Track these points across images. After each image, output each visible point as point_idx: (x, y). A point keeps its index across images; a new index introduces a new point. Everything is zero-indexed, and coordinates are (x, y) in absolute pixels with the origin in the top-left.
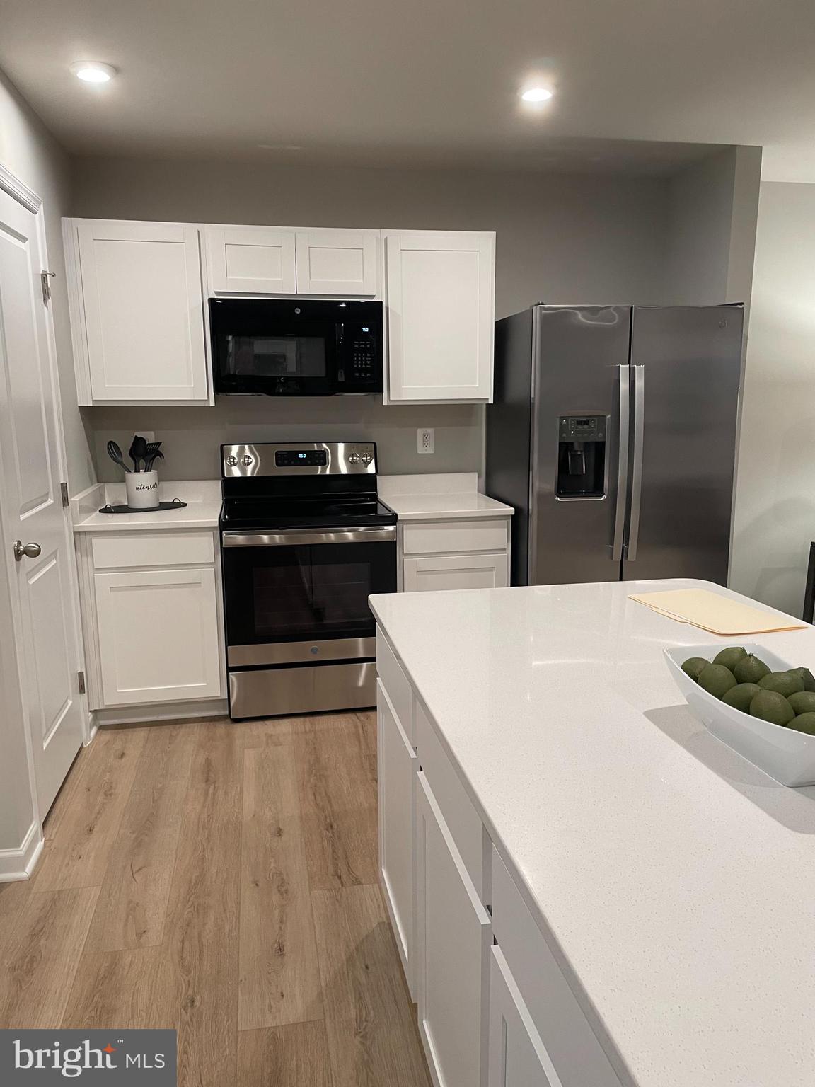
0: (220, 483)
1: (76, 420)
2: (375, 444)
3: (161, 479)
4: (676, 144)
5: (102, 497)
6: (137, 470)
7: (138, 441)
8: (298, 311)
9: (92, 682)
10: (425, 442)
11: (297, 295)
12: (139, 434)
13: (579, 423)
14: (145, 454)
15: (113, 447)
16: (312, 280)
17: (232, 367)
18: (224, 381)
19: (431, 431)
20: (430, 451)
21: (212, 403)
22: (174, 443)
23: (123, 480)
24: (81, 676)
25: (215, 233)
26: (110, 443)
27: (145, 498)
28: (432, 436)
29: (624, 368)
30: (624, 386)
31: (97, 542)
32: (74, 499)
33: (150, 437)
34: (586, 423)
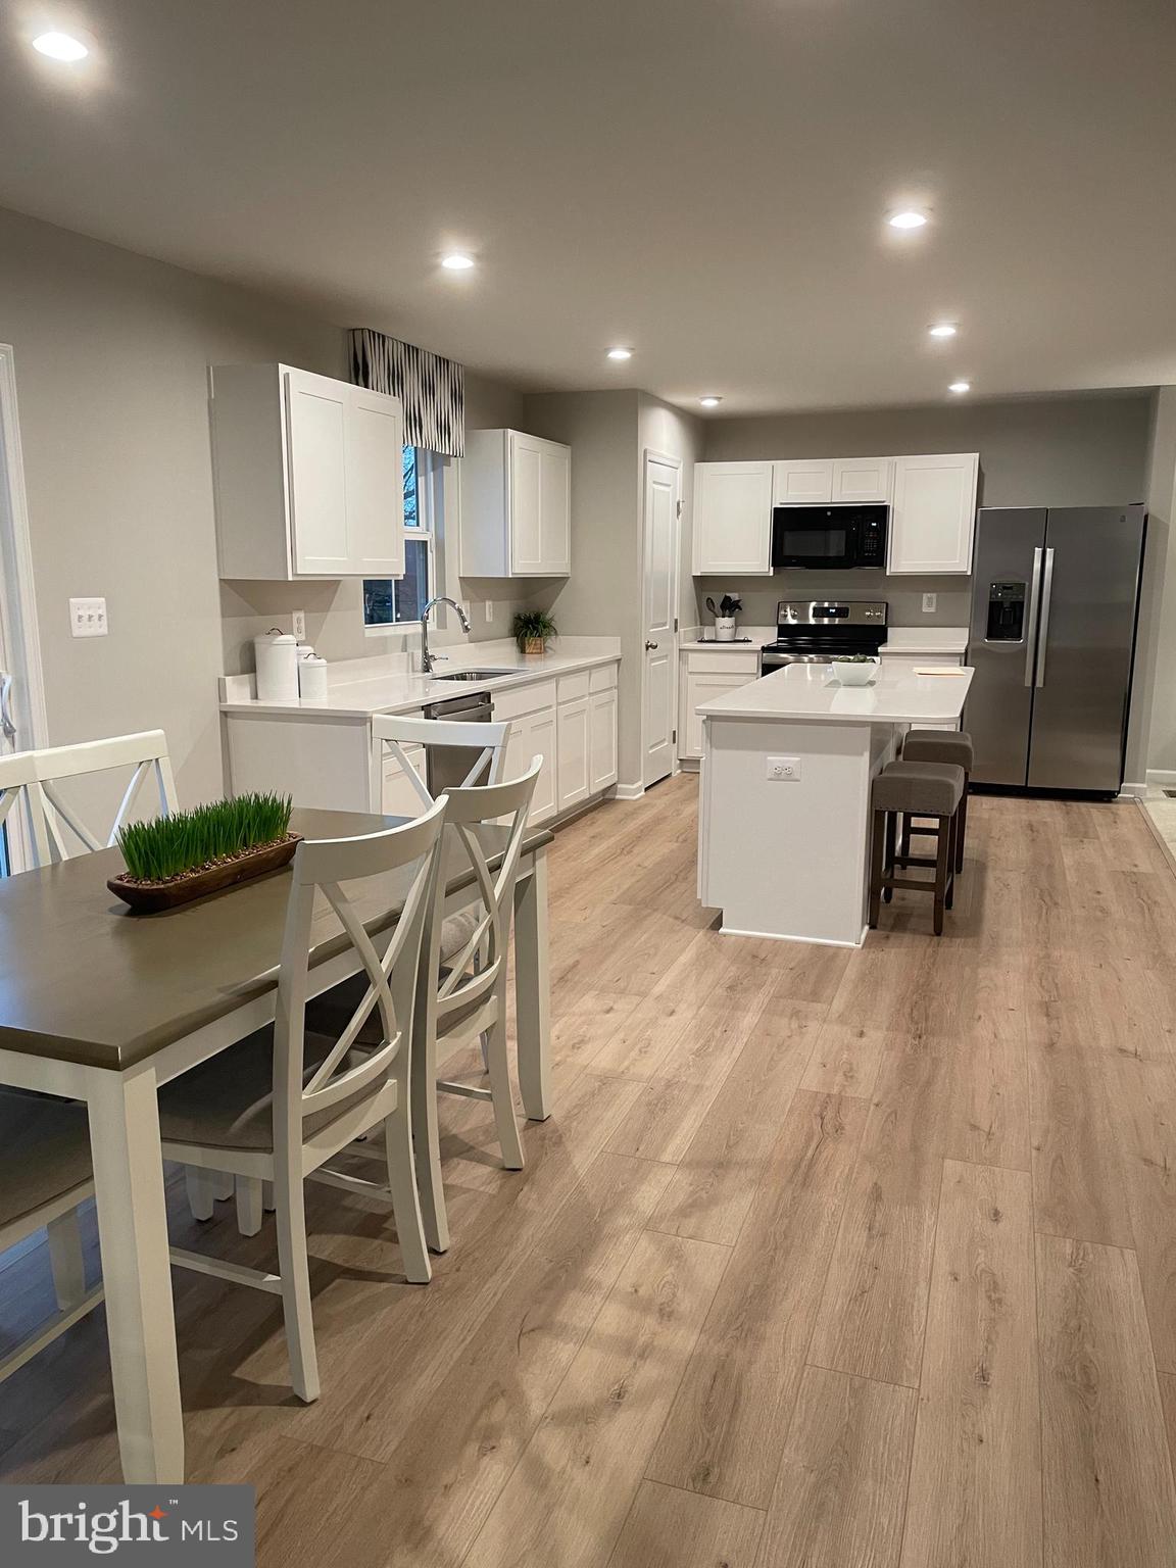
0: (776, 628)
1: (690, 584)
2: (887, 604)
3: (737, 625)
4: (1073, 391)
5: (702, 634)
6: (723, 617)
7: (727, 599)
8: (829, 513)
9: (681, 738)
10: (928, 603)
11: (832, 503)
12: (728, 595)
13: (1005, 588)
14: (730, 607)
15: (710, 601)
16: (844, 492)
17: (788, 552)
18: (779, 558)
19: (934, 595)
20: (933, 610)
21: (771, 574)
22: (750, 600)
23: (714, 625)
24: (674, 732)
25: (781, 466)
26: (709, 599)
27: (725, 635)
28: (935, 601)
29: (1038, 551)
30: (1037, 565)
31: (691, 655)
32: (681, 630)
33: (734, 596)
34: (1010, 588)
